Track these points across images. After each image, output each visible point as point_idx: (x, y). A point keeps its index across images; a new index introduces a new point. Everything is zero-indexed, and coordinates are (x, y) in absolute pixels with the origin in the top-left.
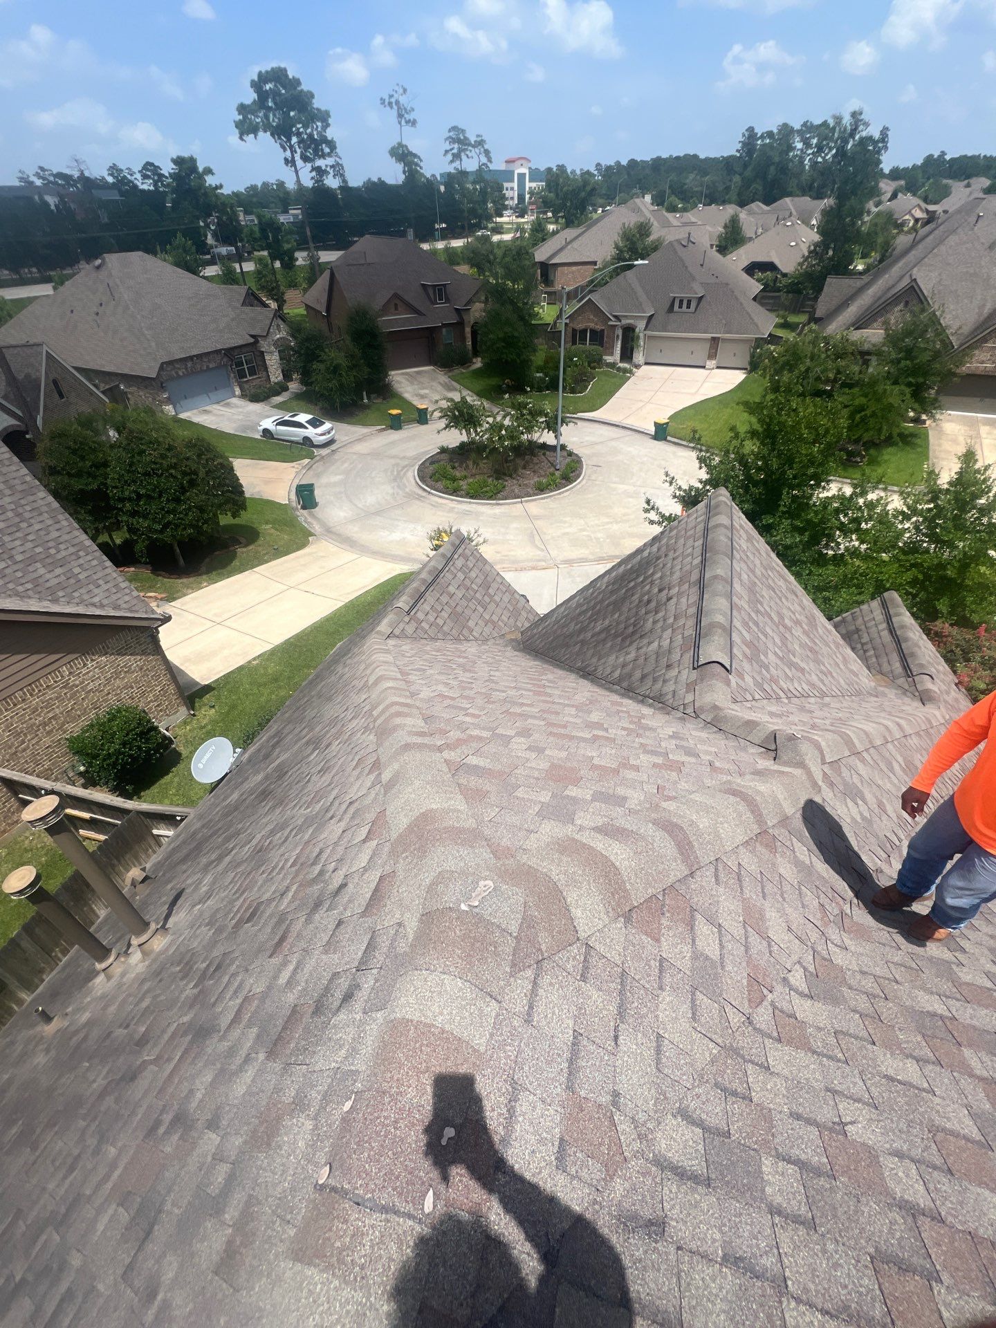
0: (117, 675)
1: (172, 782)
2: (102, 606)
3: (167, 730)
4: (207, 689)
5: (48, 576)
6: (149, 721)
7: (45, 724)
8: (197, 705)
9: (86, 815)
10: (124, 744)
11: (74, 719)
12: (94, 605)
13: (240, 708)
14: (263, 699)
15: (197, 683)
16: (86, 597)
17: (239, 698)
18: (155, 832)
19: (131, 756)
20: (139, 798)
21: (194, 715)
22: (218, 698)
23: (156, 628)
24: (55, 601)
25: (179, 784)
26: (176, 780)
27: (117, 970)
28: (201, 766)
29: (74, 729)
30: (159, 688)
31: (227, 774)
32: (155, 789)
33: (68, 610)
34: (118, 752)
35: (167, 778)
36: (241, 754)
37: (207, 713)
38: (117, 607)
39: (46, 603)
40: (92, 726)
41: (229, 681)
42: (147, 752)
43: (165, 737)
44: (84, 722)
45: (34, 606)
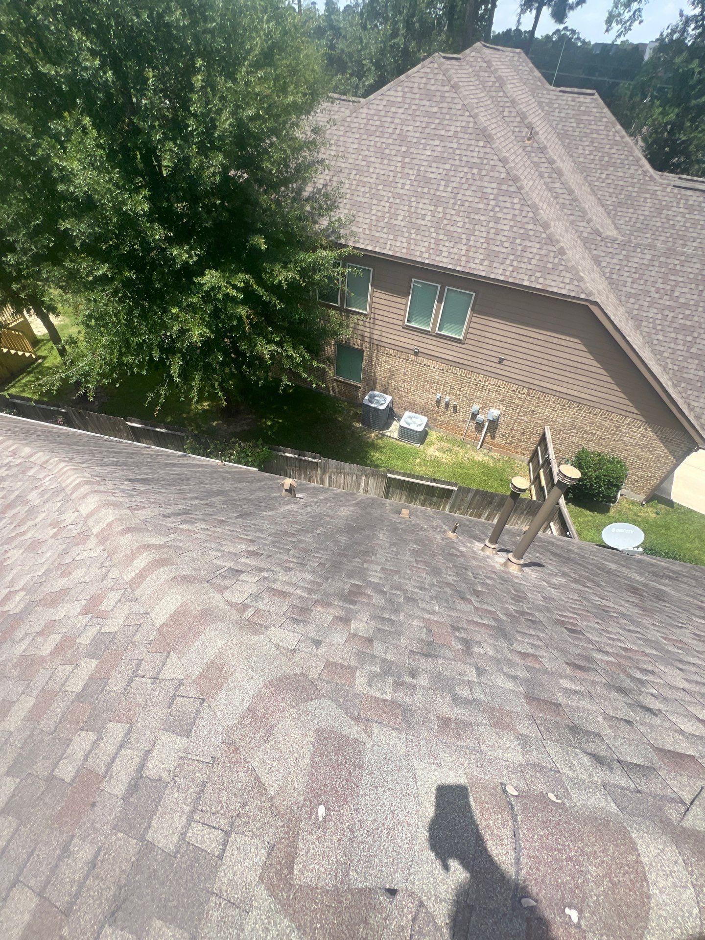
0: (643, 447)
1: (586, 516)
2: (691, 409)
3: (621, 495)
4: (670, 504)
5: (692, 371)
6: (622, 482)
7: (586, 432)
8: (652, 503)
9: (543, 483)
10: (597, 478)
11: (598, 444)
12: (689, 405)
13: (669, 533)
14: (688, 545)
15: (669, 495)
16: (692, 397)
17: (677, 528)
18: (552, 524)
19: (592, 485)
20: (567, 504)
21: (643, 505)
22: (667, 514)
23: (699, 448)
24: (675, 386)
25: (588, 521)
26: (590, 518)
27: (489, 552)
28: (613, 530)
29: (592, 447)
30: (650, 474)
31: (617, 549)
32: (577, 509)
33: (674, 395)
34: (590, 478)
35: (587, 512)
36: (640, 553)
37: (650, 513)
38: (697, 418)
39: (670, 383)
40: (599, 454)
41: (687, 514)
42: (599, 493)
43: (615, 497)
44: (598, 450)
45: (664, 379)
